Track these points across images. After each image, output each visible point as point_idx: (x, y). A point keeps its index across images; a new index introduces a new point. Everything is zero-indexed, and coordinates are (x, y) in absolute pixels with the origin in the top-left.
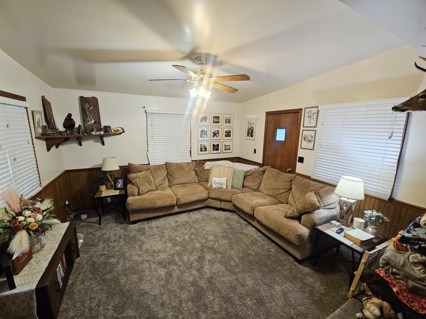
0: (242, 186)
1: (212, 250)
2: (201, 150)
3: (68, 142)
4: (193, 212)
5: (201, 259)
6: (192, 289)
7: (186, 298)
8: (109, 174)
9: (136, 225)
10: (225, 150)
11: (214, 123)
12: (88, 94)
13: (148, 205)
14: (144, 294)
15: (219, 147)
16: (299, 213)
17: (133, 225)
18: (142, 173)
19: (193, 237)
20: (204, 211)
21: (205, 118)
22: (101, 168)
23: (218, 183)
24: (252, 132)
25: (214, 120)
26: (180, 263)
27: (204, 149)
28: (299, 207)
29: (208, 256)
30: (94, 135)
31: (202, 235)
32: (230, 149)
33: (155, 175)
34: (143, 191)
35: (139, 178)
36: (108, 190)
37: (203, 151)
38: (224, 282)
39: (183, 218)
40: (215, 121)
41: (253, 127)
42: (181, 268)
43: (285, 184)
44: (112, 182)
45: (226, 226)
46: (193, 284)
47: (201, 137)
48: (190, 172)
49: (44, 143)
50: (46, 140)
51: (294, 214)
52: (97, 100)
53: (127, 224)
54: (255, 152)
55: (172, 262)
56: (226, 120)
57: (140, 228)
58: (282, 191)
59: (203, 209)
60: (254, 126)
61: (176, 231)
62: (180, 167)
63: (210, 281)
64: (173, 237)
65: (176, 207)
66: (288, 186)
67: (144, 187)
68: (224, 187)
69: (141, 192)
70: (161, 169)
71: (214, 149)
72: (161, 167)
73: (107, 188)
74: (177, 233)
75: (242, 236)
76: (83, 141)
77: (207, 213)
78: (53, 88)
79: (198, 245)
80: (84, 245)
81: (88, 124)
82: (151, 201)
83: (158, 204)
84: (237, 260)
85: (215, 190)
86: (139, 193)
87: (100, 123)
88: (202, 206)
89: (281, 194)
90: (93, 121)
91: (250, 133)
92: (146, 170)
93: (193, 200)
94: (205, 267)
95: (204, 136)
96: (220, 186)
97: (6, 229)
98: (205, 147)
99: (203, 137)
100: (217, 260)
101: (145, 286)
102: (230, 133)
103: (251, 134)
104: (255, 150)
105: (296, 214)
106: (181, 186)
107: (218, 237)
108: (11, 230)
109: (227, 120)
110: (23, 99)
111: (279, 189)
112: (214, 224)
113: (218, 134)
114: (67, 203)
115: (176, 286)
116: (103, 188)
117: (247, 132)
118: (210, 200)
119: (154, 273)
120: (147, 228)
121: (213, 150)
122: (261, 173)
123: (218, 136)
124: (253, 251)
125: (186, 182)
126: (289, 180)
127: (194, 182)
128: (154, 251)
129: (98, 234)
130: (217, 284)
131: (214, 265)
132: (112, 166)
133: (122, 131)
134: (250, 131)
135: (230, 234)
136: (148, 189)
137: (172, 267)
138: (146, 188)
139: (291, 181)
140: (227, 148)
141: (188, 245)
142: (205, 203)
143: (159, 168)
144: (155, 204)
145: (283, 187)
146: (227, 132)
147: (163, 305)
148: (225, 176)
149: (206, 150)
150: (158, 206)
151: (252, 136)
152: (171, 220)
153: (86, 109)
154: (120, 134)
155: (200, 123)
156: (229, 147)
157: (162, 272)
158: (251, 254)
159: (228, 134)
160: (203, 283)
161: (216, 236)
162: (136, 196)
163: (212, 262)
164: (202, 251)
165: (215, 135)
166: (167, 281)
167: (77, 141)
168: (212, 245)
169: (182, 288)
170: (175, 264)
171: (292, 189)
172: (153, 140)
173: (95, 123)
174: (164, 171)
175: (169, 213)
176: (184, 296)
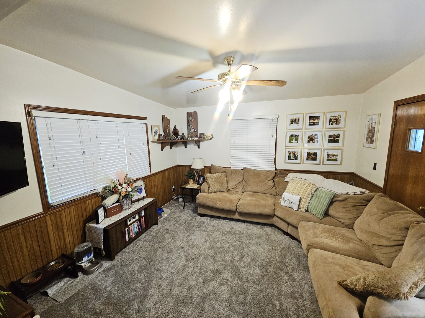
0: (323, 214)
1: (236, 272)
2: (289, 158)
3: (180, 146)
4: (256, 225)
5: (218, 272)
6: (186, 291)
7: (175, 295)
8: (196, 172)
9: (202, 218)
10: (328, 160)
11: (310, 125)
12: (191, 110)
13: (210, 204)
14: (158, 270)
15: (316, 156)
16: (363, 288)
17: (200, 217)
18: (217, 174)
19: (232, 249)
20: (268, 229)
21: (297, 120)
22: (191, 166)
23: (287, 201)
24: (373, 136)
25: (311, 121)
26: (199, 265)
27: (293, 157)
28: (370, 278)
29: (226, 275)
30: (191, 140)
31: (241, 251)
32: (336, 160)
33: (230, 178)
34: (212, 190)
35: (212, 178)
36: (194, 184)
37: (292, 160)
38: (214, 308)
39: (242, 227)
40: (312, 123)
41: (374, 128)
42: (196, 269)
43: (394, 231)
44: (197, 178)
45: (277, 255)
46: (190, 289)
47: (290, 142)
48: (266, 182)
49: (159, 146)
50: (162, 143)
51: (356, 286)
52: (197, 114)
53: (197, 215)
54: (375, 168)
55: (195, 260)
56: (331, 120)
57: (202, 221)
58: (384, 242)
59: (269, 227)
60: (376, 127)
61: (224, 235)
62: (256, 174)
63: (204, 297)
64: (216, 240)
65: (237, 213)
66: (399, 238)
67: (214, 187)
68: (295, 207)
69: (210, 191)
70: (238, 174)
71: (309, 158)
72: (238, 172)
73: (194, 183)
74: (222, 238)
75: (286, 277)
76: (188, 145)
77: (269, 233)
78: (174, 109)
79: (228, 259)
80: (166, 219)
81: (190, 132)
82: (213, 200)
83: (218, 205)
84: (249, 298)
85: (282, 208)
86: (208, 191)
87: (197, 131)
88: (267, 223)
89: (382, 247)
90: (193, 130)
91: (371, 136)
92: (222, 172)
93: (253, 212)
94: (213, 282)
95: (294, 141)
96: (290, 205)
97: (111, 191)
98: (295, 156)
99: (293, 143)
100: (230, 284)
101: (164, 265)
102: (339, 137)
103: (371, 139)
104: (375, 165)
105: (359, 288)
106: (251, 194)
107: (256, 263)
108: (113, 192)
109: (333, 121)
110: (145, 119)
111: (380, 236)
112: (266, 247)
113: (317, 139)
114: (174, 187)
115: (179, 280)
116: (191, 181)
117: (366, 136)
118: (277, 218)
119: (177, 260)
120: (206, 223)
121: (307, 160)
122: (363, 201)
123: (316, 142)
124: (281, 304)
125: (259, 191)
126: (404, 225)
127: (270, 193)
128: (193, 244)
129: (177, 214)
130: (206, 305)
131: (222, 287)
132: (198, 165)
133: (211, 137)
134: (370, 134)
135: (272, 266)
136: (217, 189)
137: (192, 264)
138: (215, 188)
139: (408, 229)
140: (332, 158)
141: (220, 253)
142: (271, 220)
143: (236, 173)
144: (216, 204)
145: (389, 236)
146: (332, 136)
147: (159, 286)
148: (299, 193)
149: (296, 159)
150: (217, 207)
151: (372, 142)
152: (229, 224)
153: (190, 121)
154: (210, 139)
155: (290, 126)
156: (335, 157)
157: (182, 263)
158: (274, 305)
159: (334, 139)
160: (197, 294)
161: (254, 260)
162: (206, 193)
163: (224, 282)
164: (226, 266)
165: (310, 140)
166: (178, 272)
167: (183, 145)
168: (241, 267)
169: (180, 285)
170: (195, 263)
171: (404, 245)
172: (235, 145)
173: (194, 131)
174: (240, 176)
175: (229, 217)
176: (176, 292)
